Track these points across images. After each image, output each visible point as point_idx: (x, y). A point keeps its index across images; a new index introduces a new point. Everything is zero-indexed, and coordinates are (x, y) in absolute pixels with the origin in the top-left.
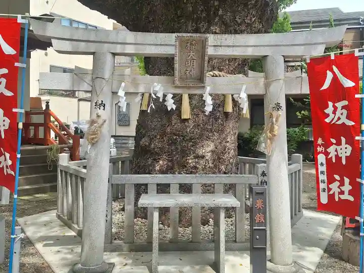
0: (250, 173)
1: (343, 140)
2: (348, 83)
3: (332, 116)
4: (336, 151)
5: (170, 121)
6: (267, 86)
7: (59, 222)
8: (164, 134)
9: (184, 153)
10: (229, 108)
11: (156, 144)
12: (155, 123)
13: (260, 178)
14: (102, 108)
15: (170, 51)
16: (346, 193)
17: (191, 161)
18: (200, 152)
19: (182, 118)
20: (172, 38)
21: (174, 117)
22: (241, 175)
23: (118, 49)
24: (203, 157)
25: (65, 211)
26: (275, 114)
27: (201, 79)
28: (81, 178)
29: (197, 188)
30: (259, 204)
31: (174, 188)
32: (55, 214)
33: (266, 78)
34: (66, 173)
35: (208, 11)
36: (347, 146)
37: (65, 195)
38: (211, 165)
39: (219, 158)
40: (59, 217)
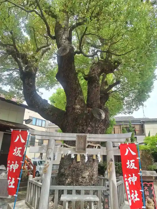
0: (103, 186)
1: (134, 175)
2: (134, 153)
3: (129, 165)
4: (131, 179)
5: (72, 162)
6: (107, 152)
7: (26, 206)
8: (70, 167)
9: (78, 176)
10: (95, 158)
11: (67, 172)
12: (67, 163)
13: (107, 188)
14: (50, 159)
15: (74, 139)
16: (136, 198)
17: (80, 180)
18: (84, 175)
19: (77, 161)
20: (75, 135)
21: (74, 161)
22: (100, 187)
23: (56, 138)
24: (85, 178)
25: (29, 200)
26: (110, 163)
27: (84, 149)
28: (38, 186)
29: (83, 192)
30: (106, 200)
31: (74, 192)
32: (24, 202)
33: (107, 149)
34: (31, 183)
35: (86, 122)
36: (135, 177)
37: (30, 193)
38: (88, 181)
39: (91, 178)
40: (26, 203)
